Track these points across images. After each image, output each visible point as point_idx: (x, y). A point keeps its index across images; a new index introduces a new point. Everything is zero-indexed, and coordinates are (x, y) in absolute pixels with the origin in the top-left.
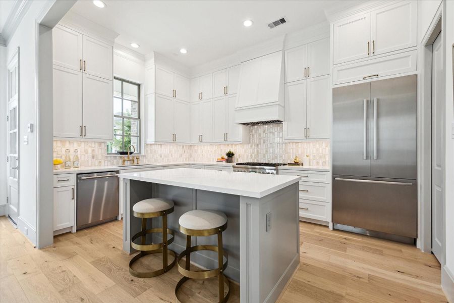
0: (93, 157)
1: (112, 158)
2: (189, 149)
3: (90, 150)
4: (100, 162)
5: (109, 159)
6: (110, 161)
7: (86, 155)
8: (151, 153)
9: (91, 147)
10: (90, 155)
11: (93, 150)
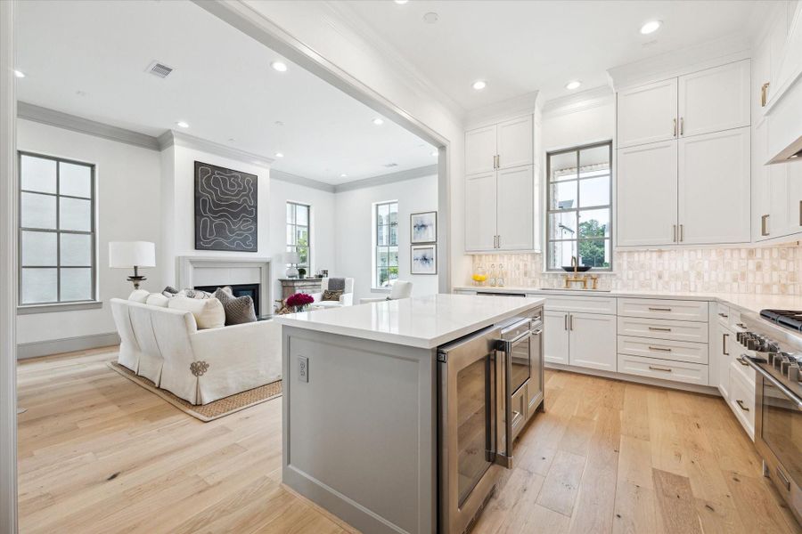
0: (526, 274)
1: (551, 276)
2: (783, 257)
3: (521, 264)
4: (534, 282)
5: (546, 277)
6: (547, 281)
7: (517, 272)
8: (630, 268)
9: (524, 261)
10: (522, 271)
11: (526, 265)
